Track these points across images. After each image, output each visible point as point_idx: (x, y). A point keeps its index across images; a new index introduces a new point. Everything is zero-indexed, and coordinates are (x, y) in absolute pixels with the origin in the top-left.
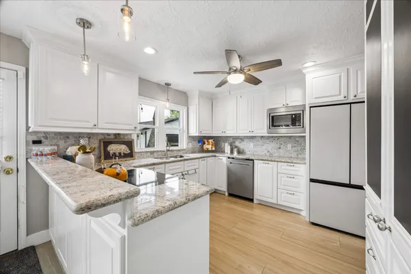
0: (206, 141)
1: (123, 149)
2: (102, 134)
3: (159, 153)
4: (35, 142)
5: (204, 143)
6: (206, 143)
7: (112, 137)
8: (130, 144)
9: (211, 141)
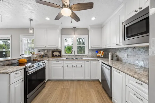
0: (99, 51)
1: (58, 54)
2: (53, 49)
3: (73, 56)
4: (39, 51)
5: (98, 53)
6: (99, 52)
7: (55, 50)
8: (60, 52)
9: (102, 51)
